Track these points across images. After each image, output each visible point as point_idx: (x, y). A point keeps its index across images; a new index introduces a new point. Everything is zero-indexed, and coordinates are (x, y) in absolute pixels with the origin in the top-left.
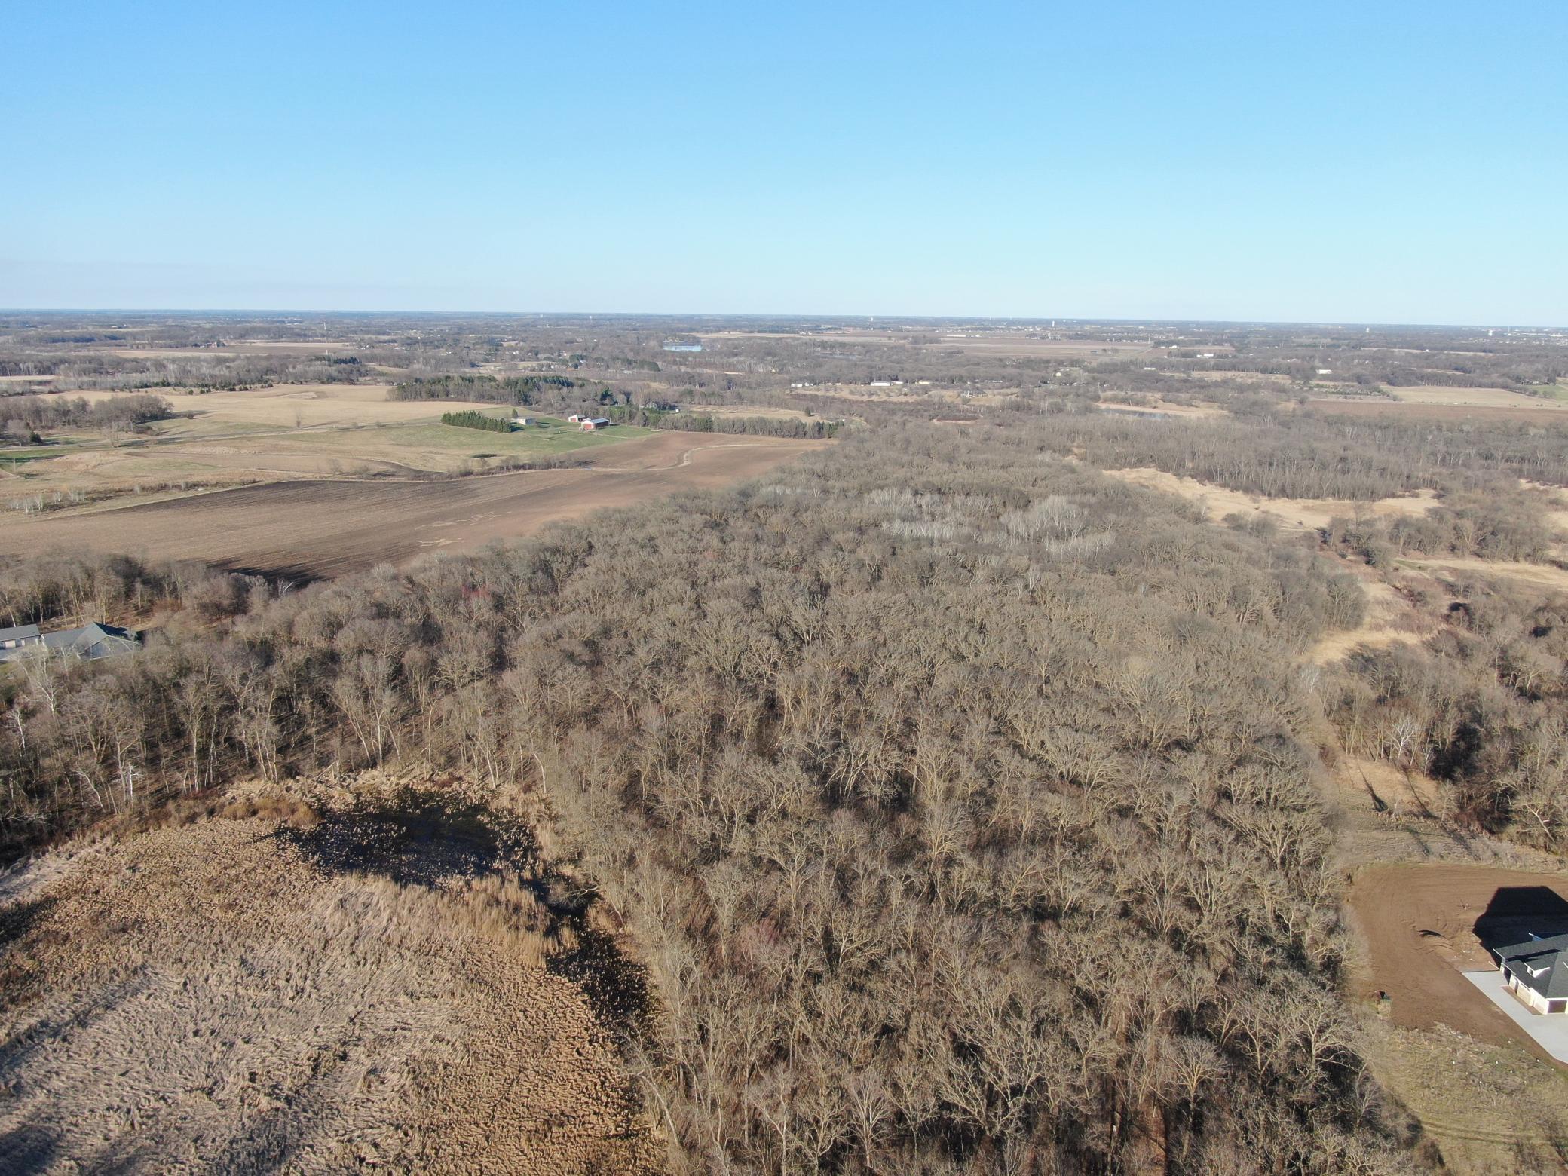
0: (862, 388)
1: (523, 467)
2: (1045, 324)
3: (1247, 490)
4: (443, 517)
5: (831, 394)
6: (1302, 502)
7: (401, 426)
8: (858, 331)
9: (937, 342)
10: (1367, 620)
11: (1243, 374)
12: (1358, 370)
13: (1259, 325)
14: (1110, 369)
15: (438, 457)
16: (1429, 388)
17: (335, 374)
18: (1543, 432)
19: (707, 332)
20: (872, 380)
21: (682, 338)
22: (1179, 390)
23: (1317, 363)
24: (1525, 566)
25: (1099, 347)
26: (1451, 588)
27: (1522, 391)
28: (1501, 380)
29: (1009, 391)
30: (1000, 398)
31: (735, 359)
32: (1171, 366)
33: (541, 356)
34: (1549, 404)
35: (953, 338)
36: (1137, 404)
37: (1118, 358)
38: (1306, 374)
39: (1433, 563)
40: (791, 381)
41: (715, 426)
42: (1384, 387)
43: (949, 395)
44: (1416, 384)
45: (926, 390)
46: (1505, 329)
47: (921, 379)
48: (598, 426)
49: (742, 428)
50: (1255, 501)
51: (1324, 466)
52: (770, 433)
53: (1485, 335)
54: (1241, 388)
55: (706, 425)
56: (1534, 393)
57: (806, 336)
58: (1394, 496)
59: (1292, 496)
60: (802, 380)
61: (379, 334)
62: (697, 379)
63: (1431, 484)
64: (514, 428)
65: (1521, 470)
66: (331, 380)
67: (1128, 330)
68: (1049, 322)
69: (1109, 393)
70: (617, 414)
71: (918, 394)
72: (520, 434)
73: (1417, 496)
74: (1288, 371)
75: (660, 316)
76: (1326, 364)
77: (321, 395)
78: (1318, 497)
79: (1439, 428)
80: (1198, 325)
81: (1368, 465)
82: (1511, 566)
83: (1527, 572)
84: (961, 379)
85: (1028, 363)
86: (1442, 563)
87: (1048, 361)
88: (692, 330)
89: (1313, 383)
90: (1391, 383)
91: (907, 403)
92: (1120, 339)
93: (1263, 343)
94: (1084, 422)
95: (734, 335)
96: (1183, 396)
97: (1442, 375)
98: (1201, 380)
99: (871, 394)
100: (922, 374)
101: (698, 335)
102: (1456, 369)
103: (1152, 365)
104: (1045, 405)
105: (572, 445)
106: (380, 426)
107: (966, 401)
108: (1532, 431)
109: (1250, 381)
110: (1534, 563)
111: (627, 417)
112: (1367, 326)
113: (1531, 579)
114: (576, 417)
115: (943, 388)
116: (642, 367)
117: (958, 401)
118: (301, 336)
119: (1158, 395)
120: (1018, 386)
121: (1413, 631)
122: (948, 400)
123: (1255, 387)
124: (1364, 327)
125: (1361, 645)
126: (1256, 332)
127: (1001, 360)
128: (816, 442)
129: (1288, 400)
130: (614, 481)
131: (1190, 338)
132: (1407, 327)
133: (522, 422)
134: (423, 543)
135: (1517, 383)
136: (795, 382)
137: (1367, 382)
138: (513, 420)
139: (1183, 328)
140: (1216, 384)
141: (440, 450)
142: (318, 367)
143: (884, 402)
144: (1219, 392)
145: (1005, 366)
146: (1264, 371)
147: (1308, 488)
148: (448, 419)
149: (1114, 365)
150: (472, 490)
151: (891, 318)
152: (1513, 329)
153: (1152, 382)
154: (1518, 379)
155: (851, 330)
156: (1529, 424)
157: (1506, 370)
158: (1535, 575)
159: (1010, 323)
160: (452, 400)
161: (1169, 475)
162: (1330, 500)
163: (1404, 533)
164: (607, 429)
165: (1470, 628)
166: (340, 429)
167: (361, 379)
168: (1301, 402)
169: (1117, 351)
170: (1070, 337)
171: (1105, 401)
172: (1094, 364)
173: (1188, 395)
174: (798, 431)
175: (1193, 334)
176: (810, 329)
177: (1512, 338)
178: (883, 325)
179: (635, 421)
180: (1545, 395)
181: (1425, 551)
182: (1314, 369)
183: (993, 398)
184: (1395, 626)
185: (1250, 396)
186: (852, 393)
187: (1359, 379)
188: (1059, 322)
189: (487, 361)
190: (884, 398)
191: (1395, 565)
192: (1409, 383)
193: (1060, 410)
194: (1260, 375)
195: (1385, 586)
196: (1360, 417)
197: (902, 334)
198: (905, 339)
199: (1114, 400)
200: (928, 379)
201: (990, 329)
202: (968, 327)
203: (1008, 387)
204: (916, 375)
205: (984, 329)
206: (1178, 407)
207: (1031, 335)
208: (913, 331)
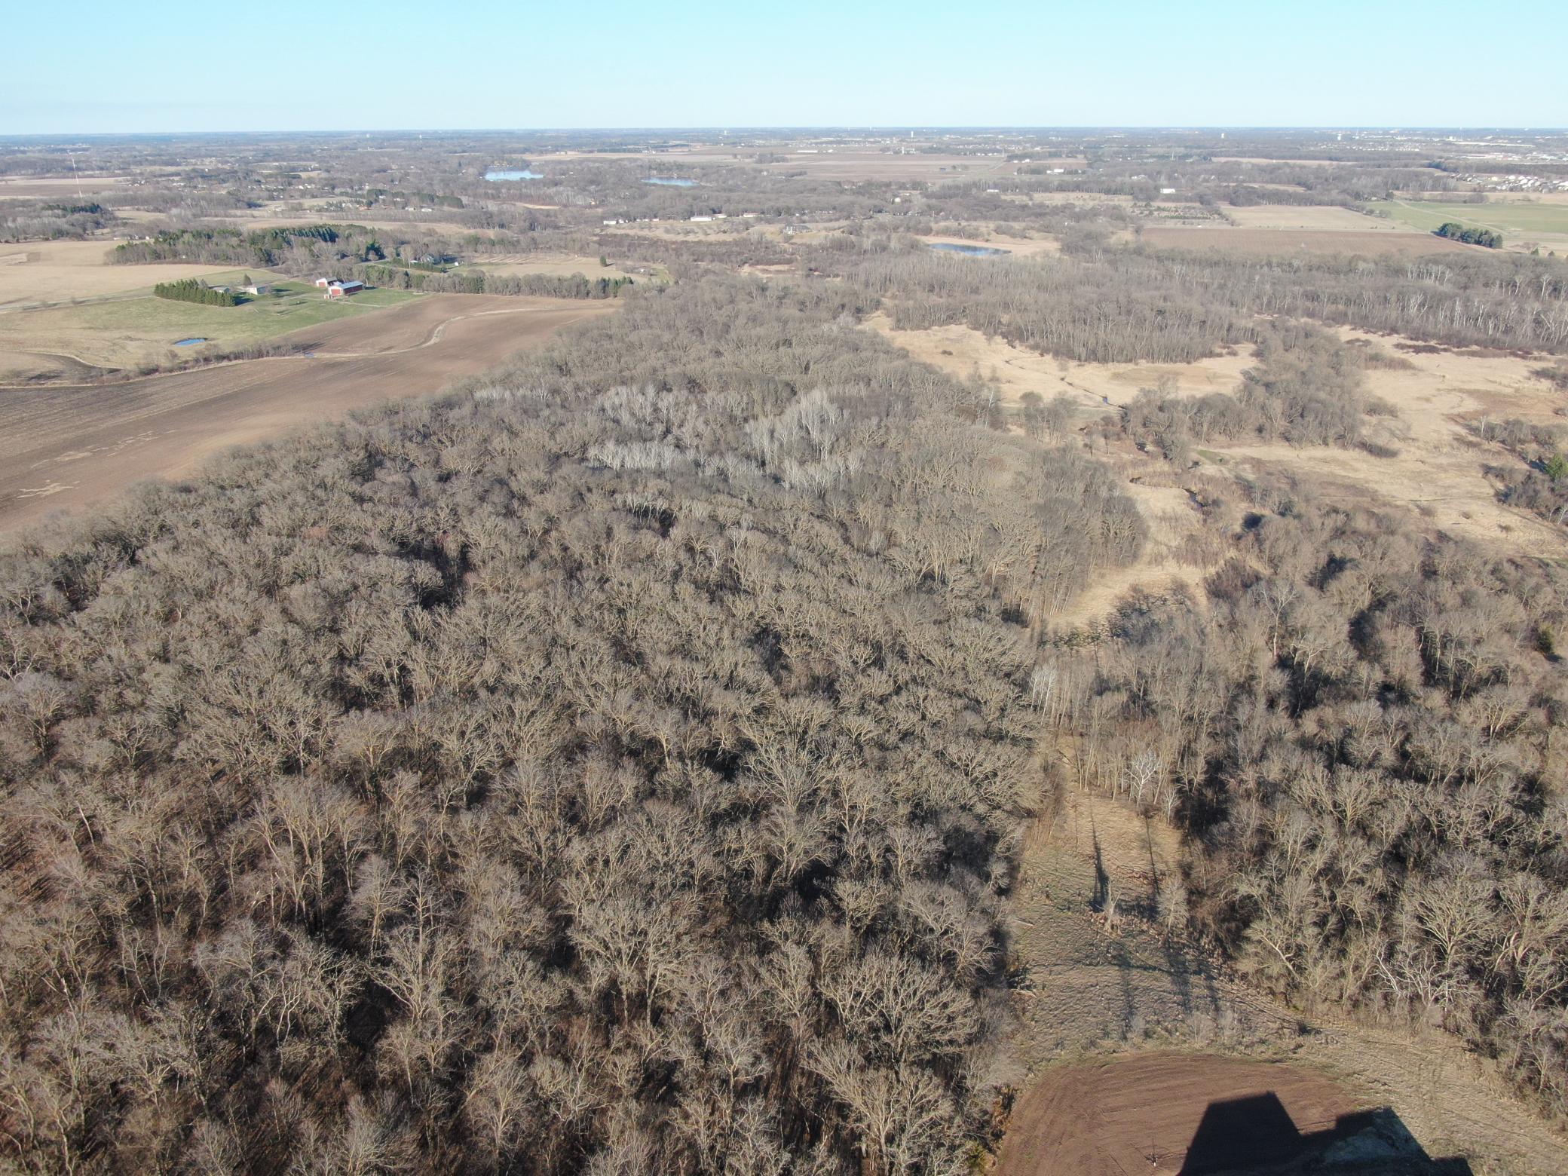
0: (680, 224)
1: (221, 358)
2: (902, 134)
3: (1057, 354)
4: (78, 444)
5: (646, 233)
6: (1113, 367)
7: (104, 301)
8: (708, 147)
9: (784, 160)
10: (1149, 548)
11: (1086, 195)
12: (1200, 189)
13: (1118, 130)
14: (948, 194)
15: (131, 346)
16: (1270, 207)
17: (66, 227)
18: (1372, 266)
19: (541, 153)
20: (692, 214)
21: (510, 162)
22: (1015, 219)
23: (1163, 180)
24: (1334, 452)
25: (948, 162)
26: (1248, 489)
27: (1359, 209)
28: (1340, 197)
29: (836, 224)
30: (824, 233)
31: (552, 190)
32: (1016, 187)
33: (337, 191)
34: (1383, 226)
35: (802, 154)
36: (970, 237)
37: (963, 178)
38: (1146, 194)
39: (1238, 452)
40: (603, 218)
41: (486, 287)
42: (1225, 208)
43: (771, 231)
44: (1257, 204)
45: (747, 226)
46: (1353, 130)
47: (746, 211)
48: (347, 291)
49: (516, 287)
50: (1063, 368)
51: (1141, 321)
52: (549, 293)
53: (1332, 139)
54: (1078, 217)
55: (477, 285)
56: (1371, 212)
57: (646, 156)
58: (1211, 354)
59: (1104, 360)
60: (615, 216)
61: (167, 164)
62: (496, 220)
63: (1252, 335)
64: (239, 300)
65: (1346, 314)
66: (59, 234)
67: (986, 141)
68: (907, 132)
69: (943, 224)
70: (374, 276)
71: (738, 231)
72: (246, 308)
73: (1234, 354)
74: (1133, 191)
75: (498, 133)
76: (1172, 181)
77: (34, 258)
78: (1131, 361)
79: (1269, 264)
80: (1058, 132)
81: (1186, 318)
82: (1320, 452)
83: (1335, 461)
84: (789, 211)
85: (868, 188)
86: (1247, 450)
87: (888, 185)
88: (525, 150)
89: (1155, 204)
90: (1232, 203)
91: (724, 243)
92: (974, 152)
93: (1117, 153)
94: (902, 267)
95: (571, 155)
96: (1017, 226)
97: (1284, 192)
98: (1041, 206)
99: (688, 233)
100: (748, 206)
101: (528, 157)
102: (1299, 184)
103: (995, 186)
104: (867, 243)
105: (309, 319)
106: (77, 303)
107: (788, 239)
108: (1361, 266)
109: (1091, 204)
110: (1344, 447)
111: (386, 278)
112: (1221, 130)
113: (1339, 471)
114: (324, 281)
115: (769, 222)
116: (442, 204)
117: (778, 239)
118: (70, 170)
119: (992, 225)
120: (848, 218)
121: (1196, 563)
122: (769, 237)
123: (1094, 214)
124: (1219, 131)
125: (1135, 589)
126: (1113, 140)
127: (839, 184)
128: (599, 303)
129: (1125, 228)
130: (331, 373)
131: (1047, 149)
132: (1264, 129)
133: (253, 290)
134: (26, 492)
135: (1353, 200)
136: (608, 219)
137: (1209, 203)
138: (242, 289)
139: (1041, 136)
140: (1056, 211)
141: (140, 335)
142: (49, 219)
143: (699, 242)
144: (1055, 220)
145: (842, 192)
146: (1108, 192)
147: (1121, 350)
148: (162, 291)
149: (957, 187)
150: (145, 396)
151: (745, 130)
152: (1361, 130)
153: (988, 208)
154: (1357, 196)
155: (698, 147)
156: (1359, 258)
157: (1347, 185)
158: (1343, 464)
159: (867, 133)
160: (181, 262)
161: (978, 334)
162: (1143, 364)
163: (1208, 416)
164: (361, 294)
165: (1260, 558)
166: (25, 309)
167: (98, 232)
168: (1137, 231)
169: (966, 167)
170: (924, 151)
171: (938, 233)
172: (936, 189)
173: (1023, 224)
174: (580, 289)
175: (1050, 144)
176: (655, 147)
177: (1361, 143)
178: (737, 139)
179: (395, 282)
180: (1383, 215)
181: (1231, 436)
182: (1157, 188)
183: (818, 233)
184: (1179, 556)
185: (1086, 225)
186: (667, 231)
187: (1202, 199)
188: (919, 132)
189: (272, 198)
190: (701, 237)
191: (1194, 456)
192: (1250, 202)
193: (884, 249)
194: (1103, 197)
195: (1176, 491)
196: (1190, 252)
197: (750, 150)
198: (751, 157)
199: (946, 232)
200: (753, 211)
201: (845, 143)
202: (824, 139)
203: (837, 220)
204: (741, 207)
205: (839, 142)
206: (1011, 240)
207: (885, 149)
208: (764, 146)
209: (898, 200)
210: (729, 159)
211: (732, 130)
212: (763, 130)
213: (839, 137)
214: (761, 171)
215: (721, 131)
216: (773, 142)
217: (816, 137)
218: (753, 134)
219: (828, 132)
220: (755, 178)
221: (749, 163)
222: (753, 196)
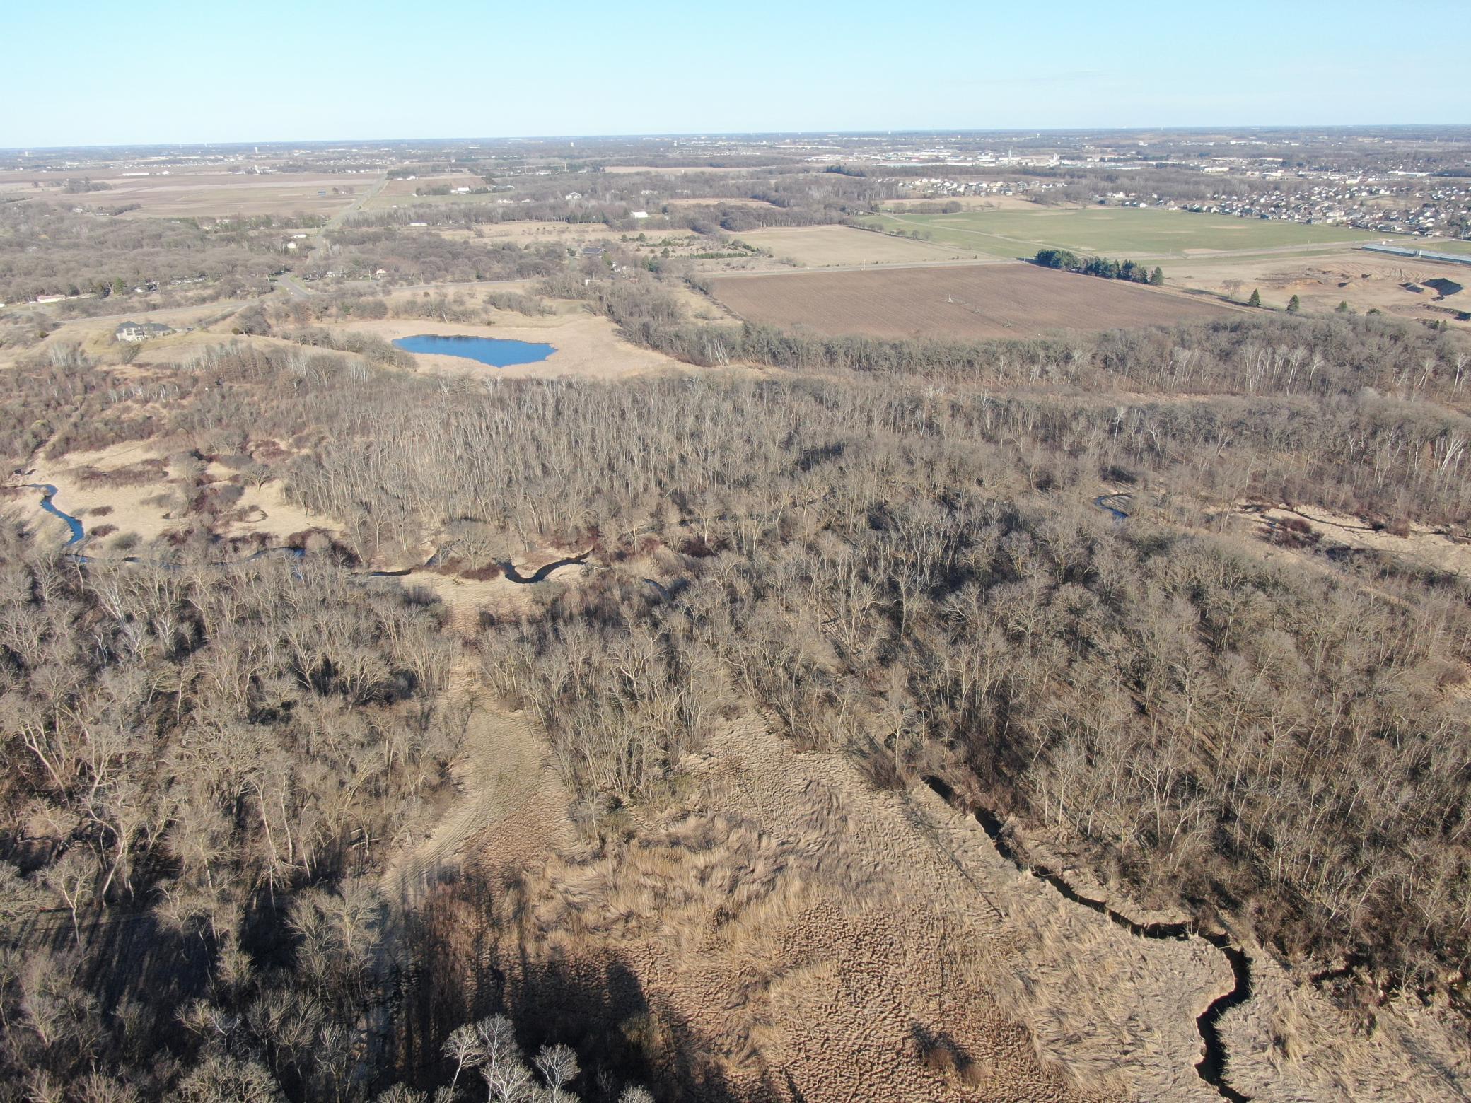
9: (106, 188)
28: (834, 214)
30: (199, 334)
32: (446, 219)
35: (129, 178)
43: (92, 335)
45: (46, 325)
47: (42, 291)
68: (250, 147)
69: (394, 294)
71: (24, 343)
84: (124, 285)
92: (343, 169)
103: (419, 218)
149: (368, 221)
169: (349, 189)
170: (283, 170)
171: (396, 314)
172: (338, 226)
178: (41, 162)
183: (189, 335)
188: (262, 147)
192: (749, 225)
197: (57, 175)
198: (58, 184)
199: (410, 310)
200: (57, 291)
201: (180, 162)
202: (154, 159)
203: (214, 298)
204: (31, 283)
205: (175, 162)
206: (526, 320)
207: (234, 169)
208: (78, 169)
209: (292, 246)
210: (28, 188)
211: (35, 151)
212: (76, 150)
213: (174, 156)
214: (70, 208)
215: (21, 151)
216: (90, 163)
217: (143, 157)
218: (63, 154)
219: (157, 150)
220: (61, 220)
221: (53, 194)
222: (56, 256)
